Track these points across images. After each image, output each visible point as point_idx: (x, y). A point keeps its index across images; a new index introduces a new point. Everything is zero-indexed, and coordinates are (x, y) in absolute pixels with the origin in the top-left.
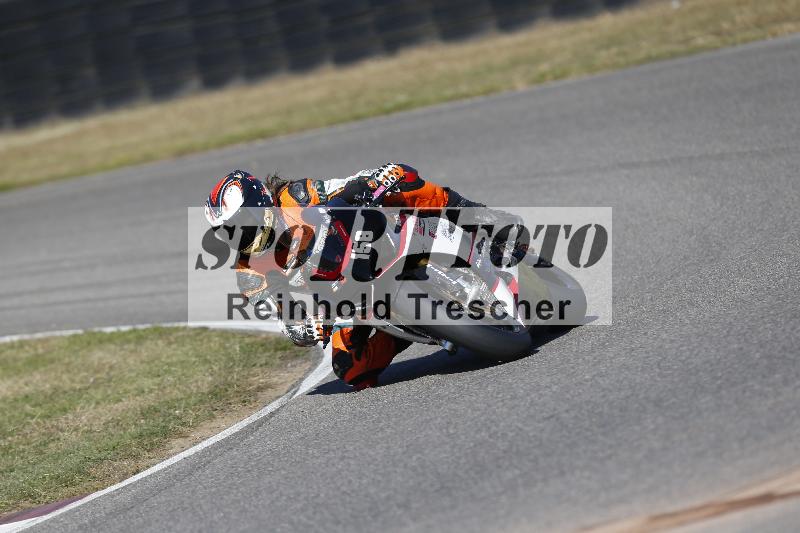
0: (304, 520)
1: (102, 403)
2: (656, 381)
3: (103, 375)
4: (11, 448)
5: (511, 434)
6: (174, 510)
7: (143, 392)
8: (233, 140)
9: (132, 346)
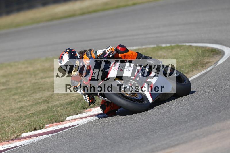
9: (170, 50)
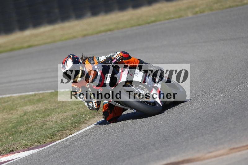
0: (123, 149)
1: (60, 113)
2: (232, 107)
3: (60, 104)
4: (32, 127)
5: (186, 123)
6: (82, 146)
7: (73, 110)
8: (101, 32)
